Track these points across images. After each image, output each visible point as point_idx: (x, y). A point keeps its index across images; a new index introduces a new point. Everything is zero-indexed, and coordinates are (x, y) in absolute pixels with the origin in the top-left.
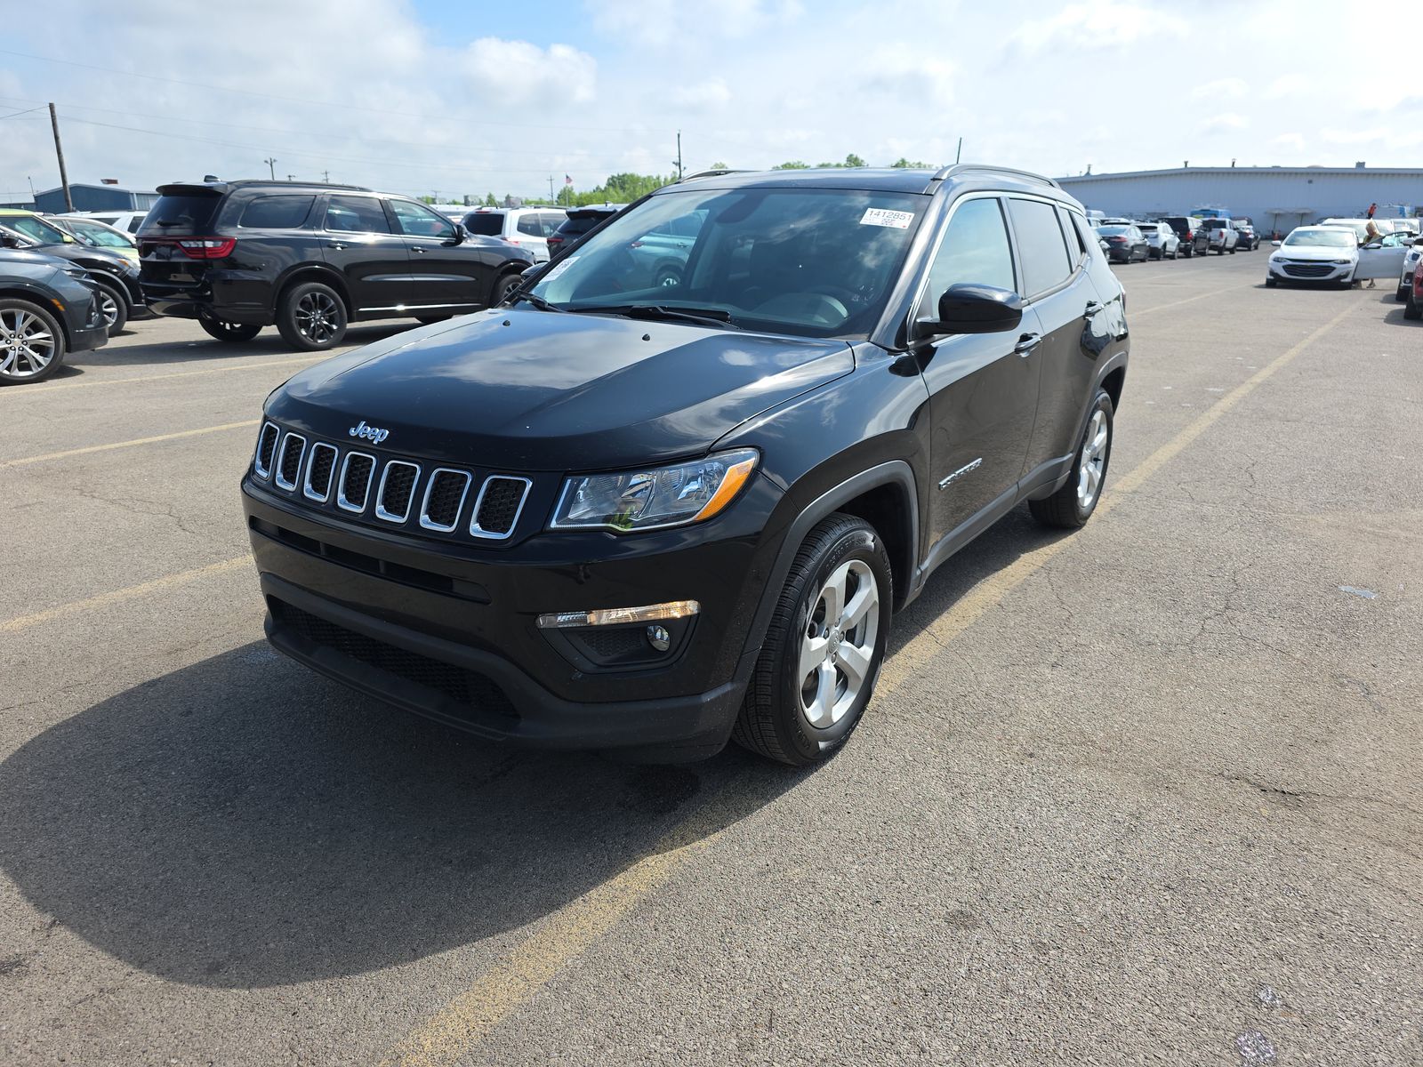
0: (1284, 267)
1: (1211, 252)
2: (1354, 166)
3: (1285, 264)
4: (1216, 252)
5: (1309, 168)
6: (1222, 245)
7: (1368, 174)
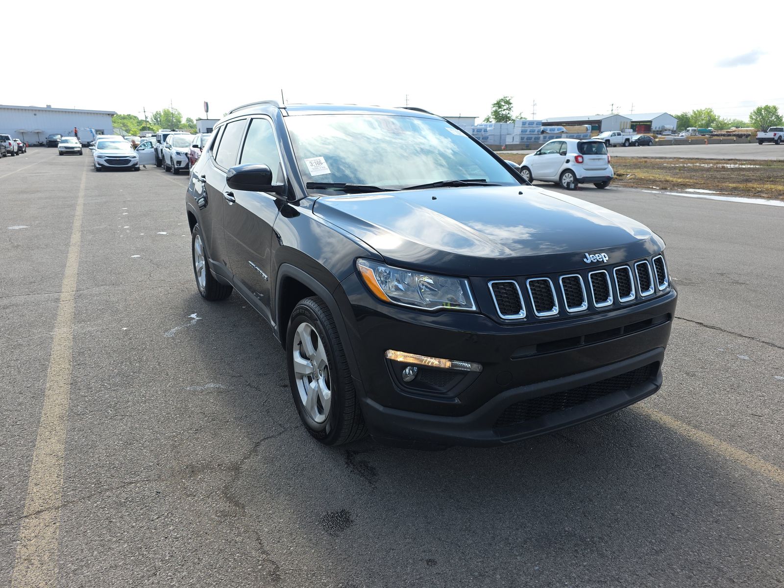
0: (105, 160)
1: (8, 155)
2: (46, 107)
3: (105, 159)
4: (10, 155)
5: (30, 107)
6: (12, 150)
7: (52, 111)
